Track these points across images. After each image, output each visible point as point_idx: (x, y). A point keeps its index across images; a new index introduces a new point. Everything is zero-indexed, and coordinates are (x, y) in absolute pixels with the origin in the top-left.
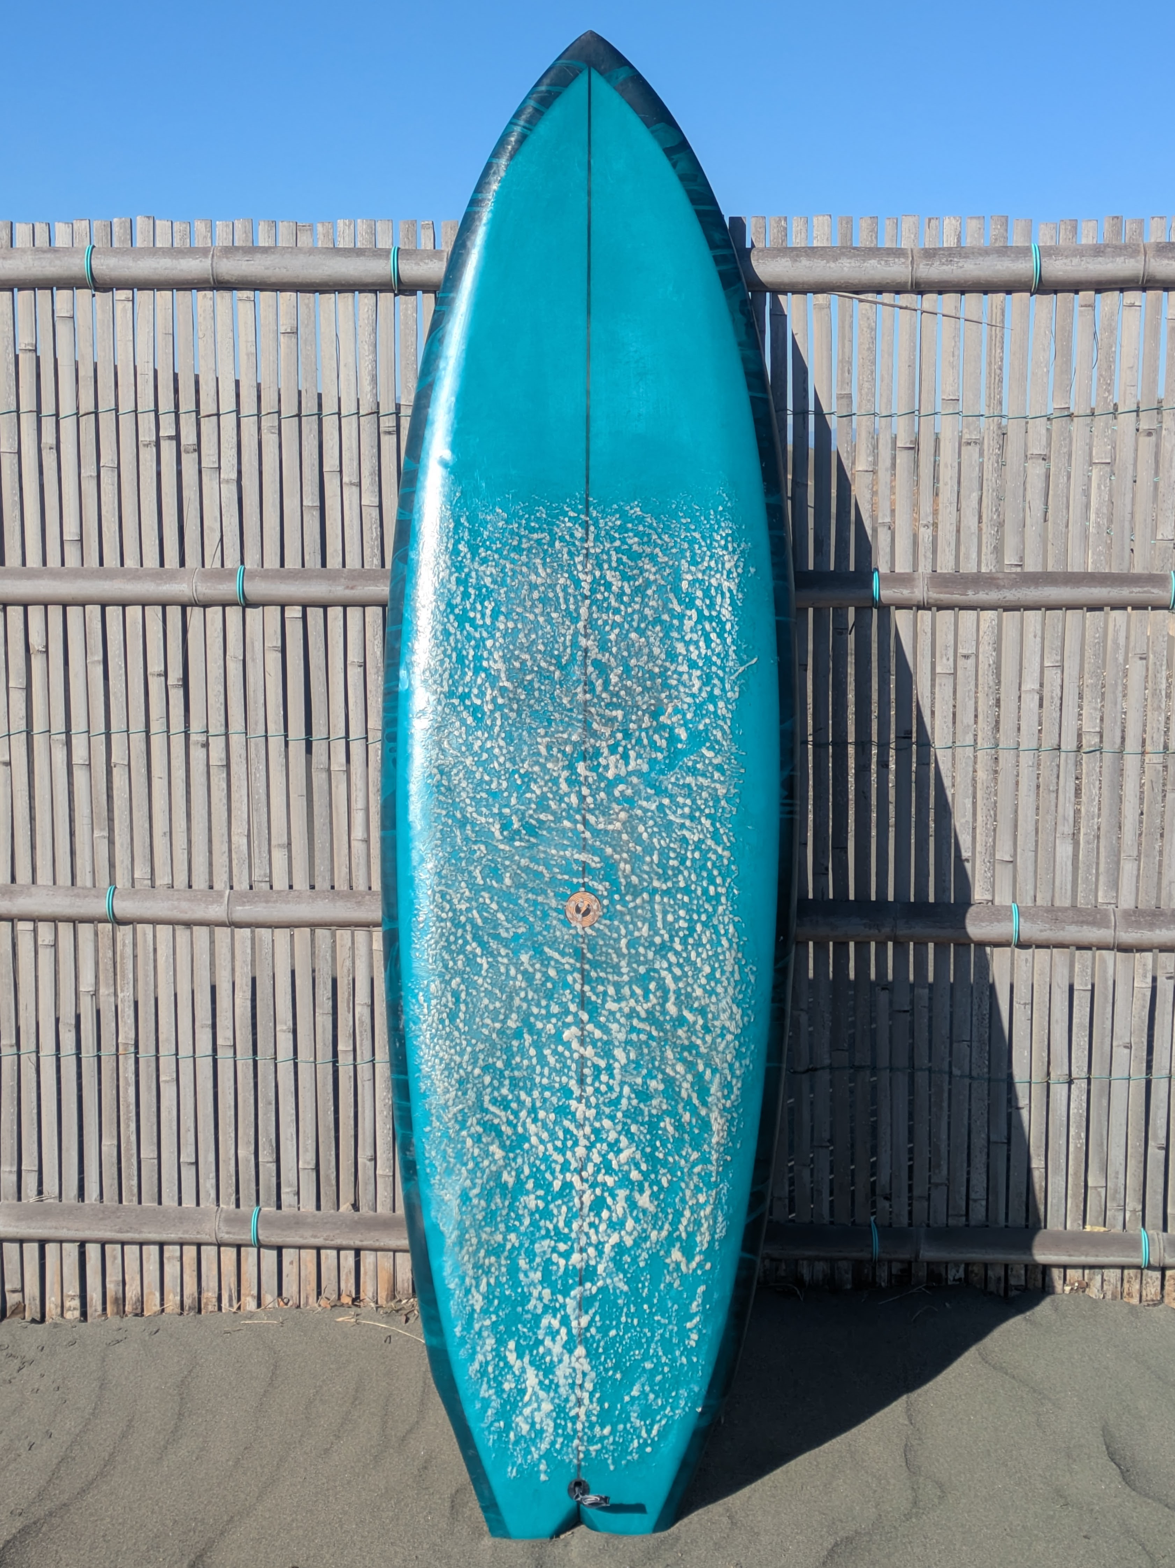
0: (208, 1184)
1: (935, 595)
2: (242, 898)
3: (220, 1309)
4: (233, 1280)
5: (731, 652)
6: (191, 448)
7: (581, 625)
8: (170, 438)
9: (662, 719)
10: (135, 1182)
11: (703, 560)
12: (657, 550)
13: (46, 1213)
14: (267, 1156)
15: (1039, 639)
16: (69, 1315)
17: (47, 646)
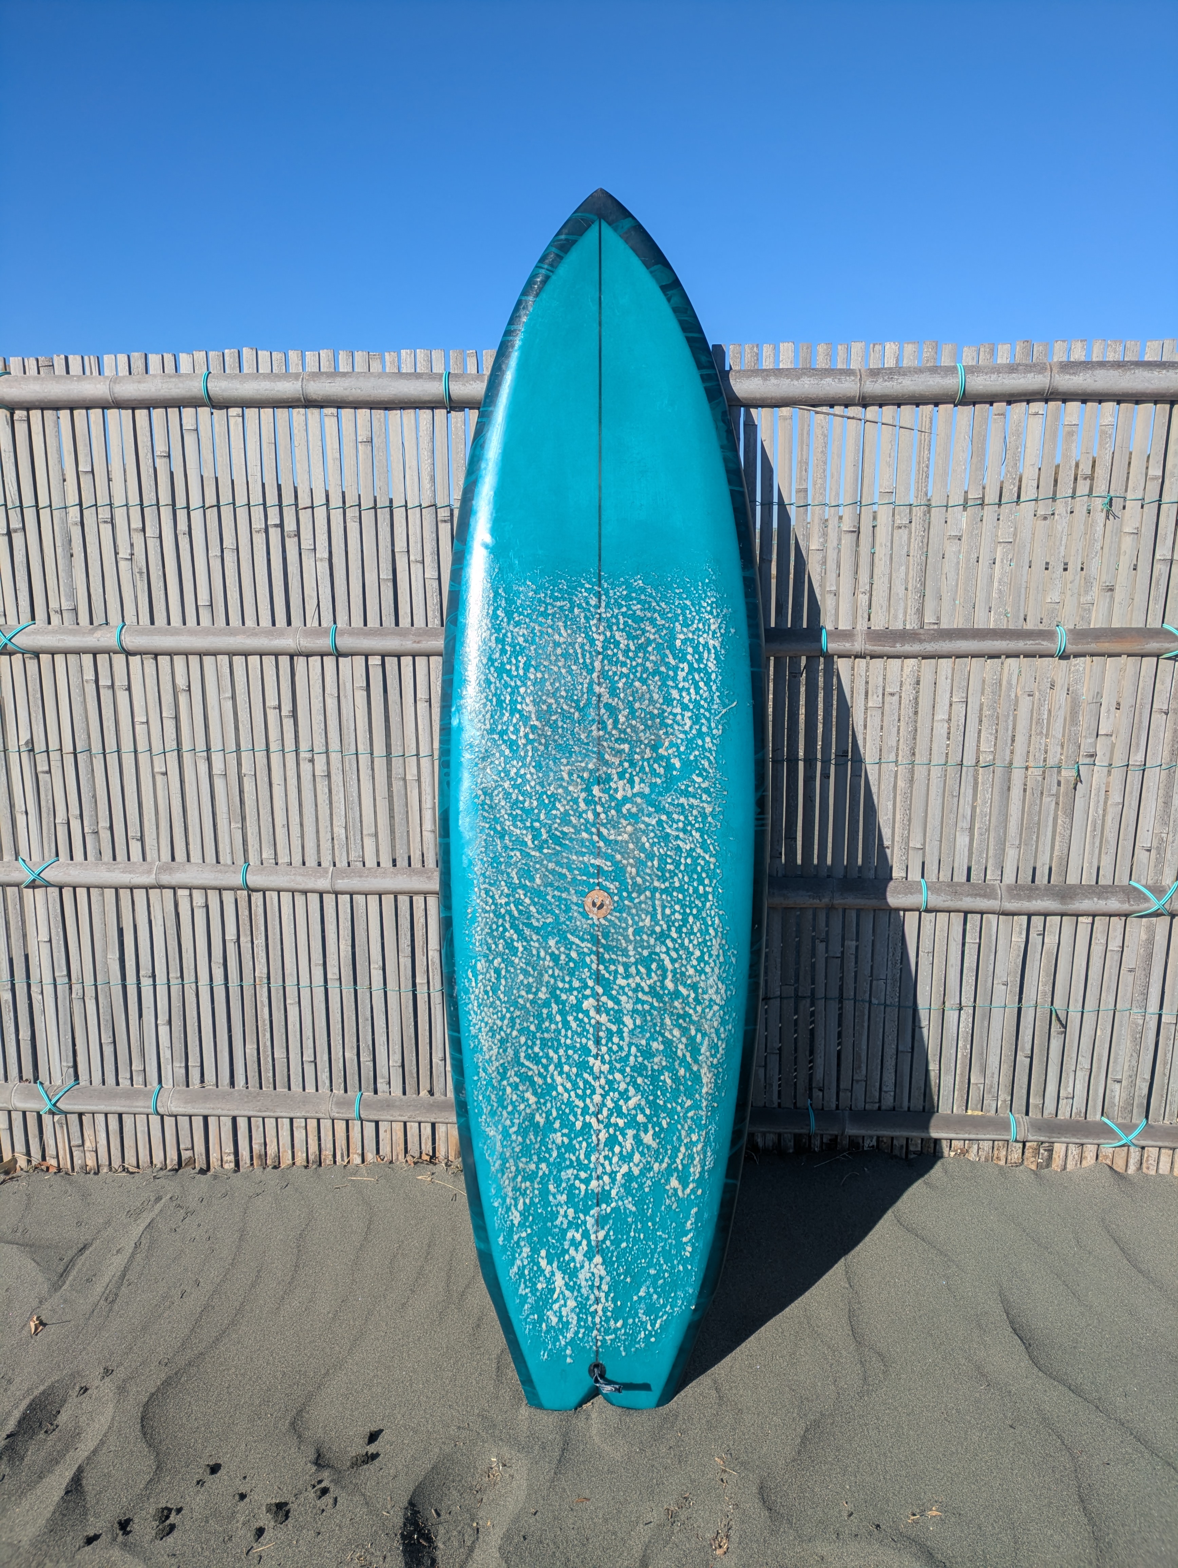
0: (324, 1076)
1: (870, 648)
2: (342, 874)
3: (335, 1162)
4: (344, 1142)
5: (715, 697)
6: (292, 534)
7: (595, 675)
8: (276, 526)
9: (660, 751)
10: (271, 1074)
11: (693, 623)
12: (656, 615)
13: (206, 1098)
14: (365, 1057)
15: (949, 681)
16: (226, 1166)
17: (189, 686)
